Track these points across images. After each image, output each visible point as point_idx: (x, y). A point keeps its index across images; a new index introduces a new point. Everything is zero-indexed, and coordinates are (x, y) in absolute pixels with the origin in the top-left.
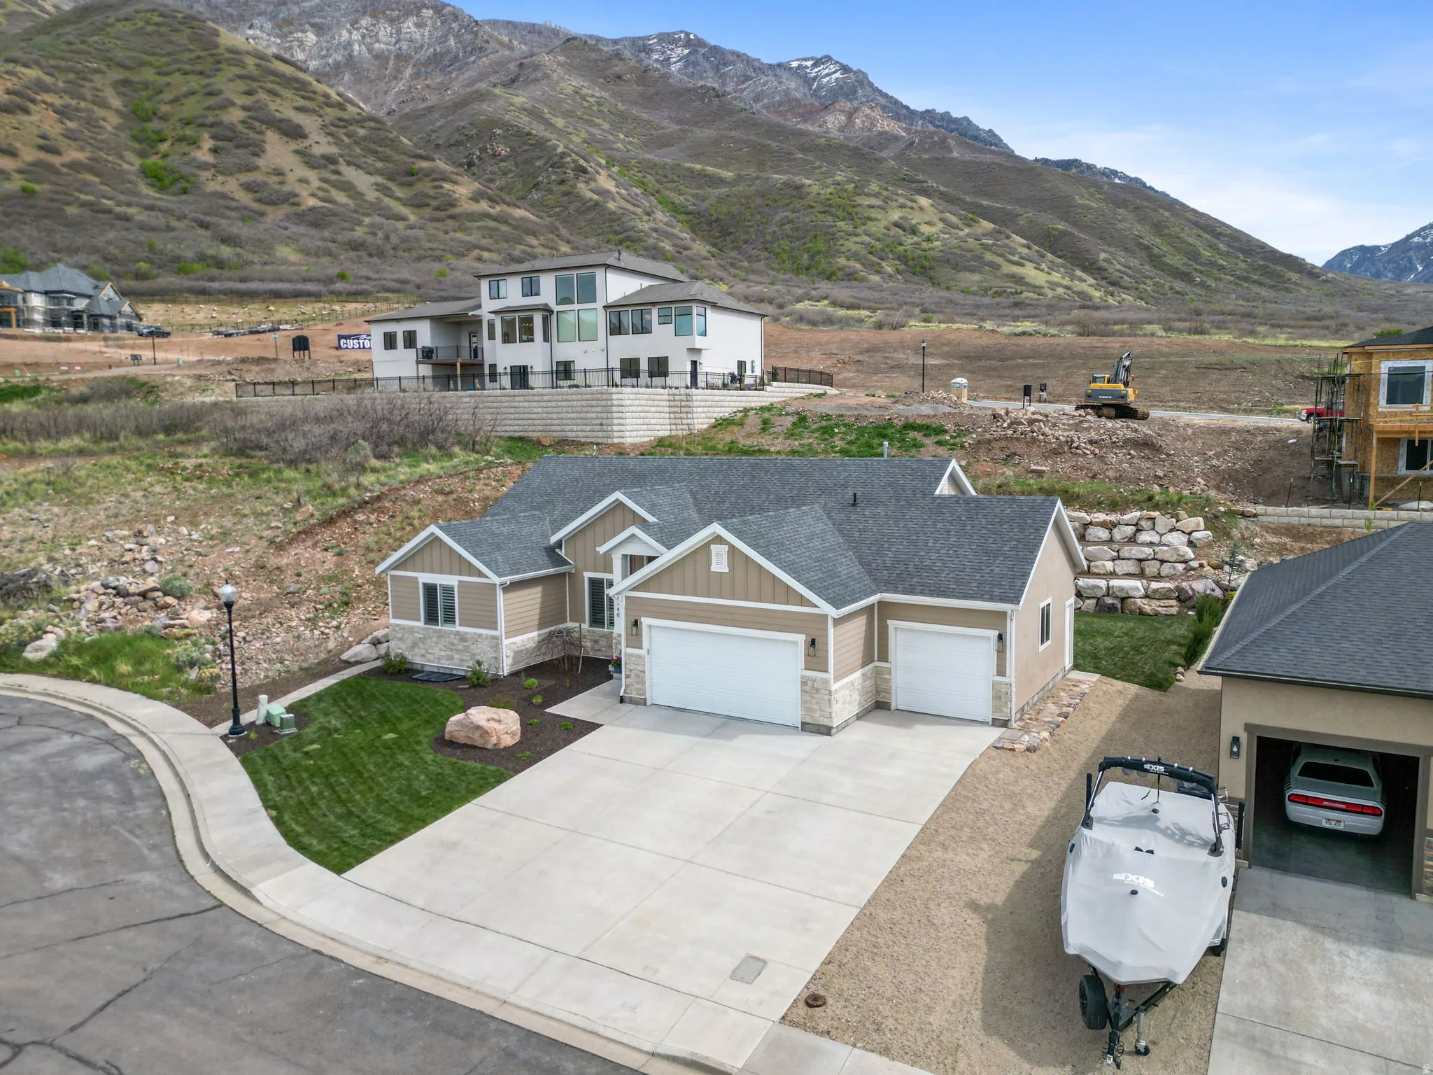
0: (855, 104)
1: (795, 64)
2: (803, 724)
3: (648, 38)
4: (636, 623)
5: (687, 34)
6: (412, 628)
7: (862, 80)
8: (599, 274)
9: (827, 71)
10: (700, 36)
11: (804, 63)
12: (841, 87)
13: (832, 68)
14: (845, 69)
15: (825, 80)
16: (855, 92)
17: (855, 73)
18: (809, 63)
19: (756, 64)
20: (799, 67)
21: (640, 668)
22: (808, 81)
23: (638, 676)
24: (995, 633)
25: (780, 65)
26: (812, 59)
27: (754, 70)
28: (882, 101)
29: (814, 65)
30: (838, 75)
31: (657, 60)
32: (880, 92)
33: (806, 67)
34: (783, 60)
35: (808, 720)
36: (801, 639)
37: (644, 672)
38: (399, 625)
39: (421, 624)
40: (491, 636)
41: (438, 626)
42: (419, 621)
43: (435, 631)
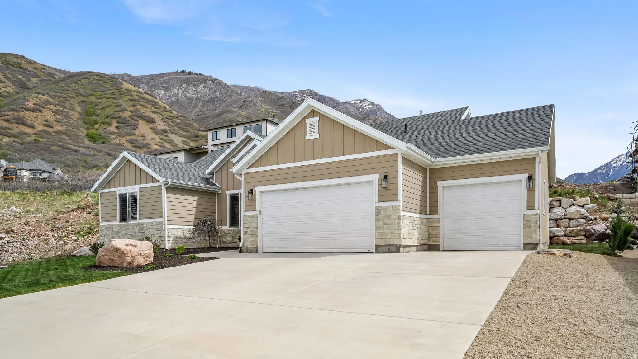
0: (377, 117)
1: (353, 102)
2: (377, 246)
3: (296, 92)
4: (252, 192)
5: (311, 91)
6: (112, 226)
7: (379, 108)
8: (263, 124)
9: (365, 105)
10: (315, 91)
11: (356, 102)
12: (371, 111)
13: (367, 104)
14: (372, 104)
15: (364, 108)
16: (376, 113)
17: (376, 105)
18: (358, 102)
19: (338, 102)
20: (354, 103)
21: (254, 225)
22: (358, 109)
23: (252, 231)
24: (527, 175)
25: (346, 102)
26: (359, 100)
27: (337, 104)
28: (387, 116)
29: (360, 103)
30: (369, 106)
31: (298, 100)
32: (386, 113)
33: (357, 103)
34: (348, 100)
35: (381, 243)
36: (375, 177)
37: (257, 227)
38: (104, 226)
39: (117, 223)
40: (158, 222)
41: (127, 222)
42: (116, 220)
43: (125, 225)
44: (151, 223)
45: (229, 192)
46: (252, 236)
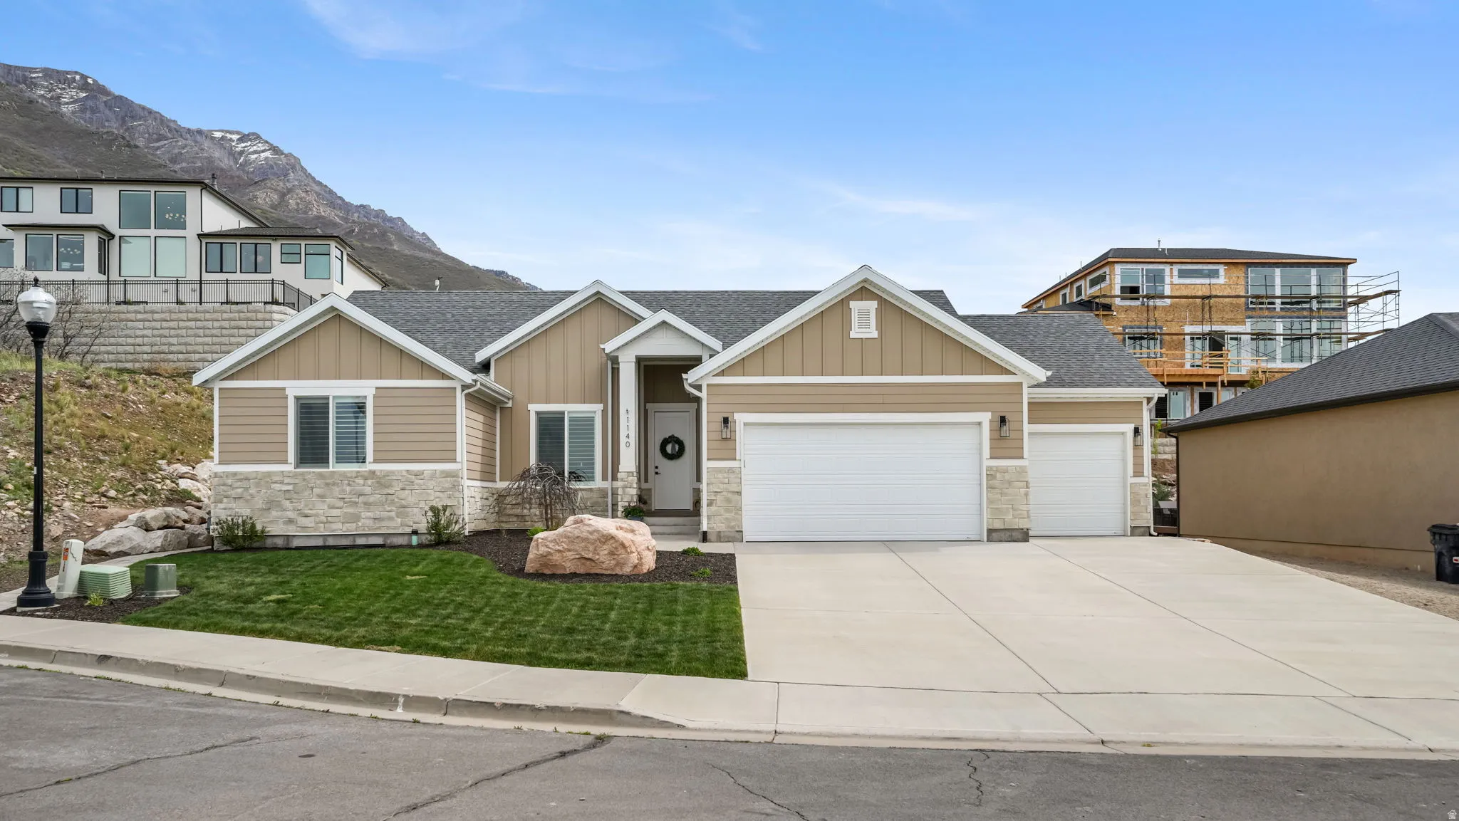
0: (289, 185)
1: (218, 135)
2: (990, 531)
3: (32, 70)
4: (726, 422)
5: (84, 77)
6: (269, 474)
7: (294, 164)
8: (192, 194)
9: (255, 148)
10: (101, 82)
11: (229, 136)
12: (272, 167)
13: (261, 147)
14: (275, 150)
15: (253, 157)
16: (286, 175)
17: (286, 156)
18: (235, 137)
19: (172, 125)
20: (223, 138)
21: (734, 488)
22: (234, 155)
23: (729, 501)
24: (1132, 426)
25: (200, 132)
26: (238, 133)
27: (170, 130)
28: (317, 188)
29: (241, 140)
30: (267, 154)
31: (42, 96)
32: (313, 179)
33: (231, 140)
34: (205, 128)
35: (998, 525)
36: (985, 418)
37: (739, 493)
38: (235, 474)
39: (289, 468)
40: (442, 472)
41: (328, 467)
42: (285, 462)
43: (321, 476)
44: (418, 474)
45: (534, 408)
46: (727, 510)
